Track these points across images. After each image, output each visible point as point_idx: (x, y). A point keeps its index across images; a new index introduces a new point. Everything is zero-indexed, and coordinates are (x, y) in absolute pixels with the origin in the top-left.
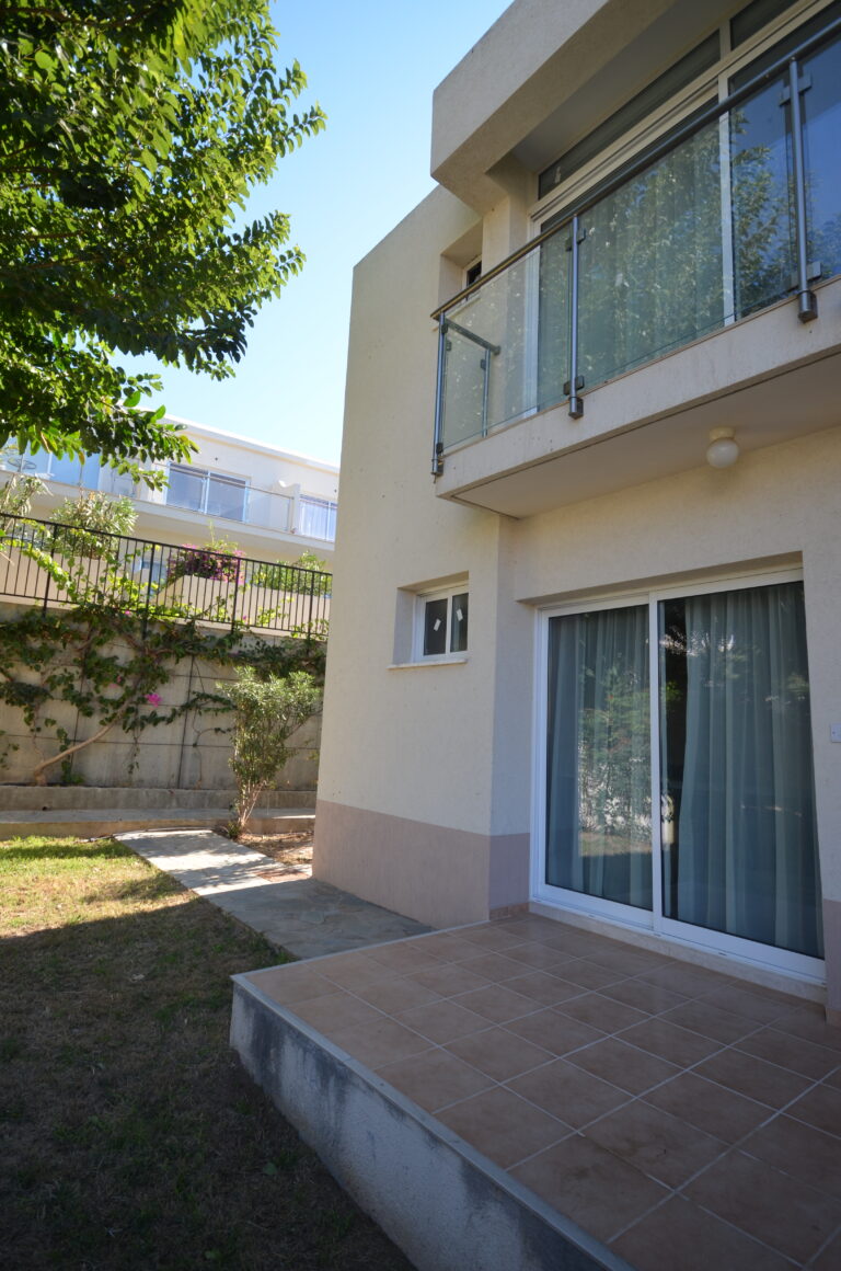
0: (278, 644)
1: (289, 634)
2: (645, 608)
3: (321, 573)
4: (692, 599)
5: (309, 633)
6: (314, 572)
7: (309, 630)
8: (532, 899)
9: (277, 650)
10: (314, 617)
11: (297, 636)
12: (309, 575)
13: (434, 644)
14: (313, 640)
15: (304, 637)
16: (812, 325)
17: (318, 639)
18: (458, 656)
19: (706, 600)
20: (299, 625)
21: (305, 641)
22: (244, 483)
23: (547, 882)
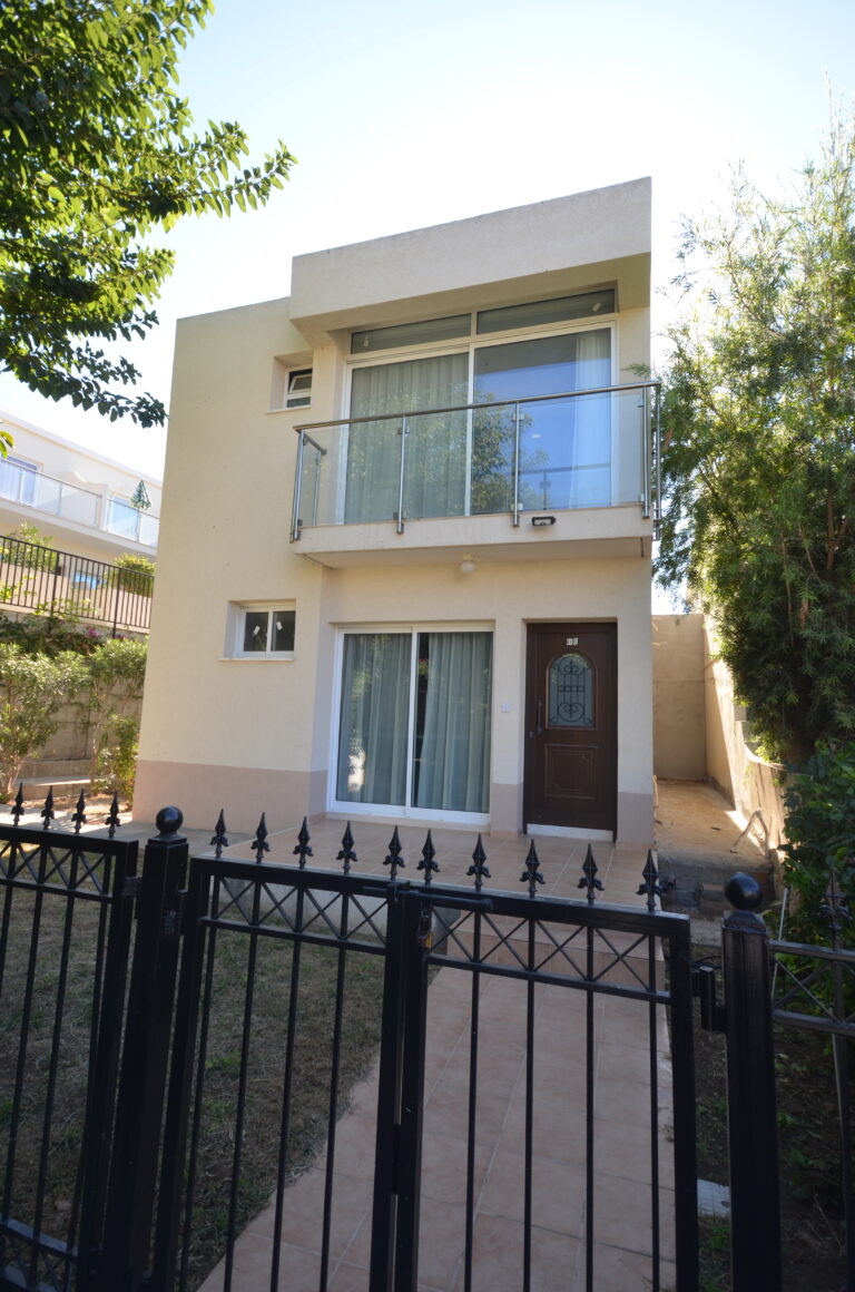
0: (20, 621)
1: (33, 611)
2: (410, 635)
3: (45, 549)
4: (433, 634)
5: (52, 611)
6: (39, 547)
7: (52, 608)
8: (328, 810)
9: (19, 626)
10: (57, 596)
11: (41, 613)
12: (54, 555)
13: (254, 643)
14: (56, 618)
15: (47, 614)
16: (517, 529)
17: (61, 617)
18: (283, 655)
19: (441, 635)
20: (42, 602)
21: (48, 618)
22: (35, 468)
23: (337, 799)
